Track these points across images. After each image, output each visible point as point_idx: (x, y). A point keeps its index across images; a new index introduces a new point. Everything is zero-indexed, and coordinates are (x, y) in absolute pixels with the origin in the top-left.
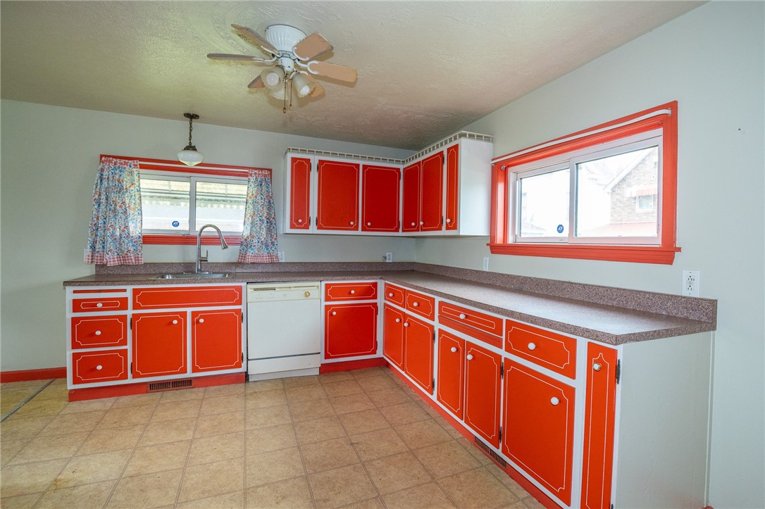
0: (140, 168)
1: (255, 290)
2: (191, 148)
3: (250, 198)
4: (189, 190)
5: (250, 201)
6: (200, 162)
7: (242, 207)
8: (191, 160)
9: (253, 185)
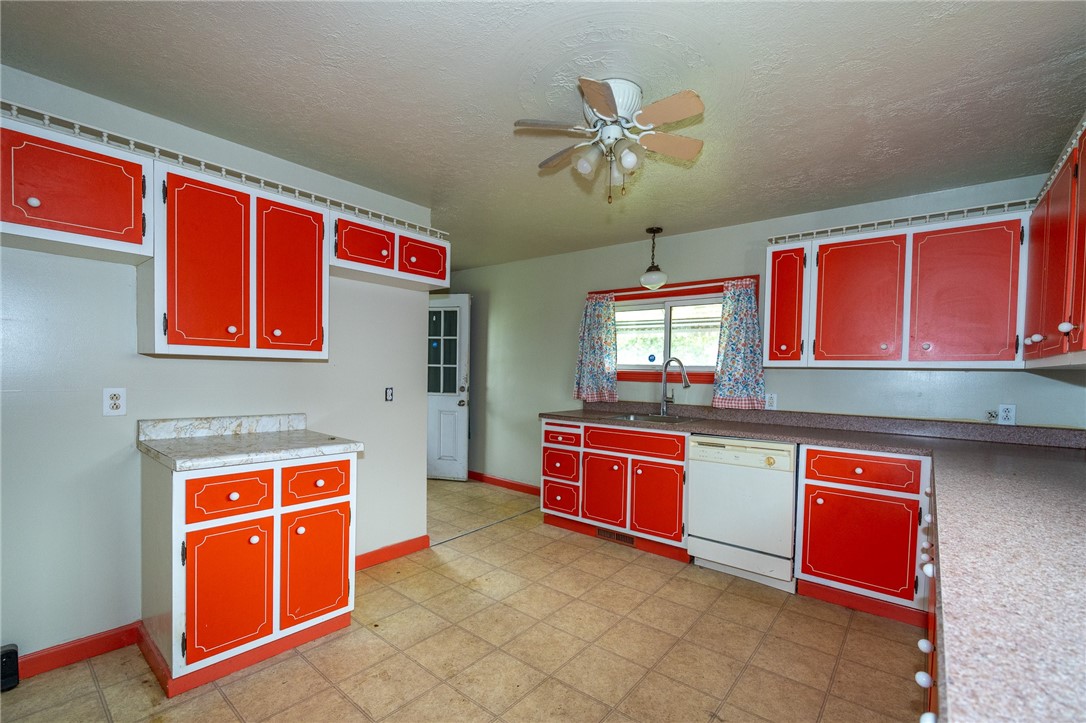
0: (616, 300)
1: (701, 444)
2: (654, 268)
3: (726, 319)
4: (663, 318)
5: (726, 325)
6: (663, 284)
7: (716, 334)
8: (654, 283)
9: (730, 302)
